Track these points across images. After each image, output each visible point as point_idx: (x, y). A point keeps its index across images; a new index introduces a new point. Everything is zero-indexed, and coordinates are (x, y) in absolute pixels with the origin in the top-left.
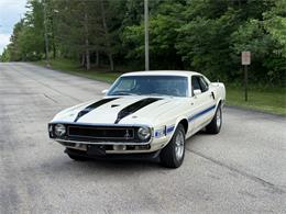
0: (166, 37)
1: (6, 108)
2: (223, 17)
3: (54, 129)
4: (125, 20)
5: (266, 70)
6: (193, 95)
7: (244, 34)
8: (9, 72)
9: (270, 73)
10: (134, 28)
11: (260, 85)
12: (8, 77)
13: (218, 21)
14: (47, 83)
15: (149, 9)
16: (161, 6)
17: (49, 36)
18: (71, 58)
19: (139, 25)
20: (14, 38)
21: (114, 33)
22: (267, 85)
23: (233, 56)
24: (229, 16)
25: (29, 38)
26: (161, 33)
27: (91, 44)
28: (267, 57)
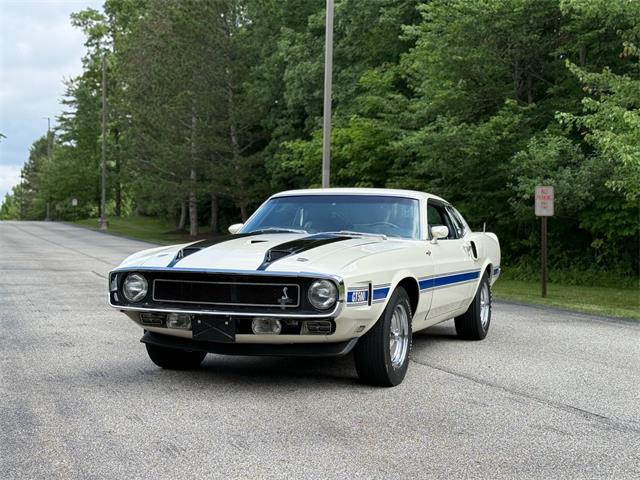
0: (367, 164)
1: (10, 289)
2: (494, 119)
3: (121, 286)
4: (279, 131)
5: (588, 236)
6: (431, 236)
7: (540, 157)
8: (15, 237)
9: (596, 243)
10: (299, 145)
11: (575, 271)
12: (15, 244)
13: (483, 129)
14: (100, 256)
15: (334, 104)
16: (360, 98)
17: (109, 168)
18: (154, 215)
19: (309, 139)
20: (31, 171)
21: (254, 158)
22: (590, 271)
23: (515, 205)
24: (508, 117)
25: (64, 169)
26: (358, 156)
27: (201, 178)
28: (590, 207)
